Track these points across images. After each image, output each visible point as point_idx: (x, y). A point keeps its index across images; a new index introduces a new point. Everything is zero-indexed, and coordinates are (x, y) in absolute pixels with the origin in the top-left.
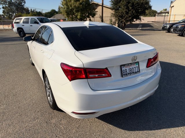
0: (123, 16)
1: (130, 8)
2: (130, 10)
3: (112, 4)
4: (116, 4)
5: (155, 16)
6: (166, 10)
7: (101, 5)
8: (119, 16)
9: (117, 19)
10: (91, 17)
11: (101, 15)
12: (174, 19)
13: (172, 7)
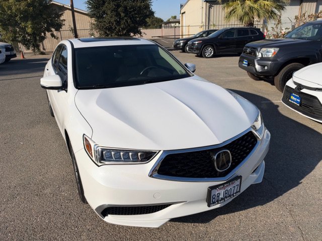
0: (112, 28)
1: (122, 14)
2: (123, 19)
3: (90, 6)
4: (97, 8)
5: (160, 27)
6: (175, 17)
7: (70, 8)
8: (106, 28)
9: (103, 32)
10: (53, 29)
11: (72, 26)
12: (189, 32)
13: (183, 13)
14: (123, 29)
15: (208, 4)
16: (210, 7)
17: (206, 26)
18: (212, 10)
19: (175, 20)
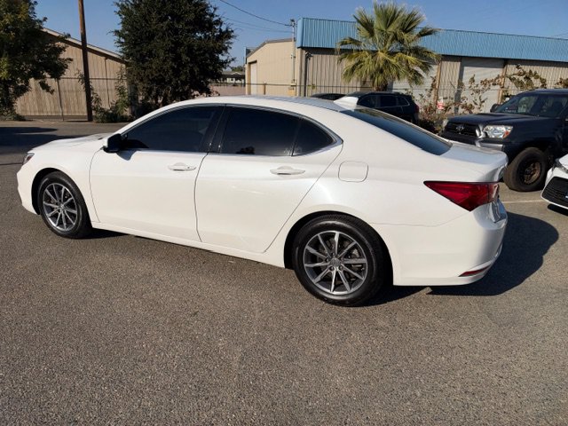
2: (185, 66)
3: (123, 40)
7: (80, 44)
8: (153, 81)
11: (82, 71)
13: (250, 63)
15: (305, 53)
16: (308, 57)
17: (300, 86)
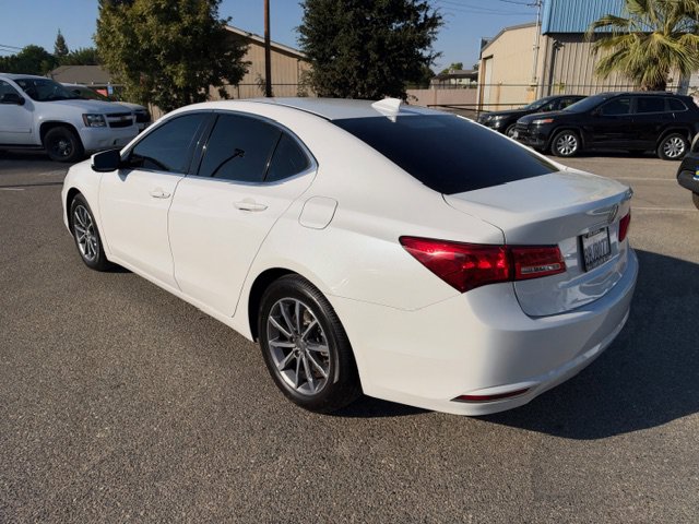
0: (347, 83)
1: (374, 56)
2: (373, 65)
3: (306, 37)
4: (319, 41)
6: (459, 66)
7: (263, 41)
10: (225, 81)
11: (264, 76)
12: (498, 98)
13: (486, 59)
14: (371, 87)
15: (552, 41)
16: (556, 47)
17: (543, 86)
18: (560, 54)
19: (459, 72)
